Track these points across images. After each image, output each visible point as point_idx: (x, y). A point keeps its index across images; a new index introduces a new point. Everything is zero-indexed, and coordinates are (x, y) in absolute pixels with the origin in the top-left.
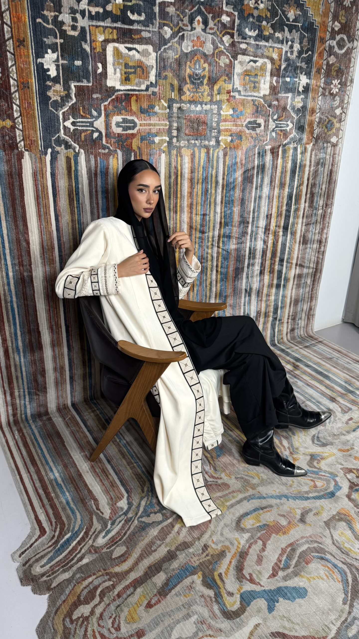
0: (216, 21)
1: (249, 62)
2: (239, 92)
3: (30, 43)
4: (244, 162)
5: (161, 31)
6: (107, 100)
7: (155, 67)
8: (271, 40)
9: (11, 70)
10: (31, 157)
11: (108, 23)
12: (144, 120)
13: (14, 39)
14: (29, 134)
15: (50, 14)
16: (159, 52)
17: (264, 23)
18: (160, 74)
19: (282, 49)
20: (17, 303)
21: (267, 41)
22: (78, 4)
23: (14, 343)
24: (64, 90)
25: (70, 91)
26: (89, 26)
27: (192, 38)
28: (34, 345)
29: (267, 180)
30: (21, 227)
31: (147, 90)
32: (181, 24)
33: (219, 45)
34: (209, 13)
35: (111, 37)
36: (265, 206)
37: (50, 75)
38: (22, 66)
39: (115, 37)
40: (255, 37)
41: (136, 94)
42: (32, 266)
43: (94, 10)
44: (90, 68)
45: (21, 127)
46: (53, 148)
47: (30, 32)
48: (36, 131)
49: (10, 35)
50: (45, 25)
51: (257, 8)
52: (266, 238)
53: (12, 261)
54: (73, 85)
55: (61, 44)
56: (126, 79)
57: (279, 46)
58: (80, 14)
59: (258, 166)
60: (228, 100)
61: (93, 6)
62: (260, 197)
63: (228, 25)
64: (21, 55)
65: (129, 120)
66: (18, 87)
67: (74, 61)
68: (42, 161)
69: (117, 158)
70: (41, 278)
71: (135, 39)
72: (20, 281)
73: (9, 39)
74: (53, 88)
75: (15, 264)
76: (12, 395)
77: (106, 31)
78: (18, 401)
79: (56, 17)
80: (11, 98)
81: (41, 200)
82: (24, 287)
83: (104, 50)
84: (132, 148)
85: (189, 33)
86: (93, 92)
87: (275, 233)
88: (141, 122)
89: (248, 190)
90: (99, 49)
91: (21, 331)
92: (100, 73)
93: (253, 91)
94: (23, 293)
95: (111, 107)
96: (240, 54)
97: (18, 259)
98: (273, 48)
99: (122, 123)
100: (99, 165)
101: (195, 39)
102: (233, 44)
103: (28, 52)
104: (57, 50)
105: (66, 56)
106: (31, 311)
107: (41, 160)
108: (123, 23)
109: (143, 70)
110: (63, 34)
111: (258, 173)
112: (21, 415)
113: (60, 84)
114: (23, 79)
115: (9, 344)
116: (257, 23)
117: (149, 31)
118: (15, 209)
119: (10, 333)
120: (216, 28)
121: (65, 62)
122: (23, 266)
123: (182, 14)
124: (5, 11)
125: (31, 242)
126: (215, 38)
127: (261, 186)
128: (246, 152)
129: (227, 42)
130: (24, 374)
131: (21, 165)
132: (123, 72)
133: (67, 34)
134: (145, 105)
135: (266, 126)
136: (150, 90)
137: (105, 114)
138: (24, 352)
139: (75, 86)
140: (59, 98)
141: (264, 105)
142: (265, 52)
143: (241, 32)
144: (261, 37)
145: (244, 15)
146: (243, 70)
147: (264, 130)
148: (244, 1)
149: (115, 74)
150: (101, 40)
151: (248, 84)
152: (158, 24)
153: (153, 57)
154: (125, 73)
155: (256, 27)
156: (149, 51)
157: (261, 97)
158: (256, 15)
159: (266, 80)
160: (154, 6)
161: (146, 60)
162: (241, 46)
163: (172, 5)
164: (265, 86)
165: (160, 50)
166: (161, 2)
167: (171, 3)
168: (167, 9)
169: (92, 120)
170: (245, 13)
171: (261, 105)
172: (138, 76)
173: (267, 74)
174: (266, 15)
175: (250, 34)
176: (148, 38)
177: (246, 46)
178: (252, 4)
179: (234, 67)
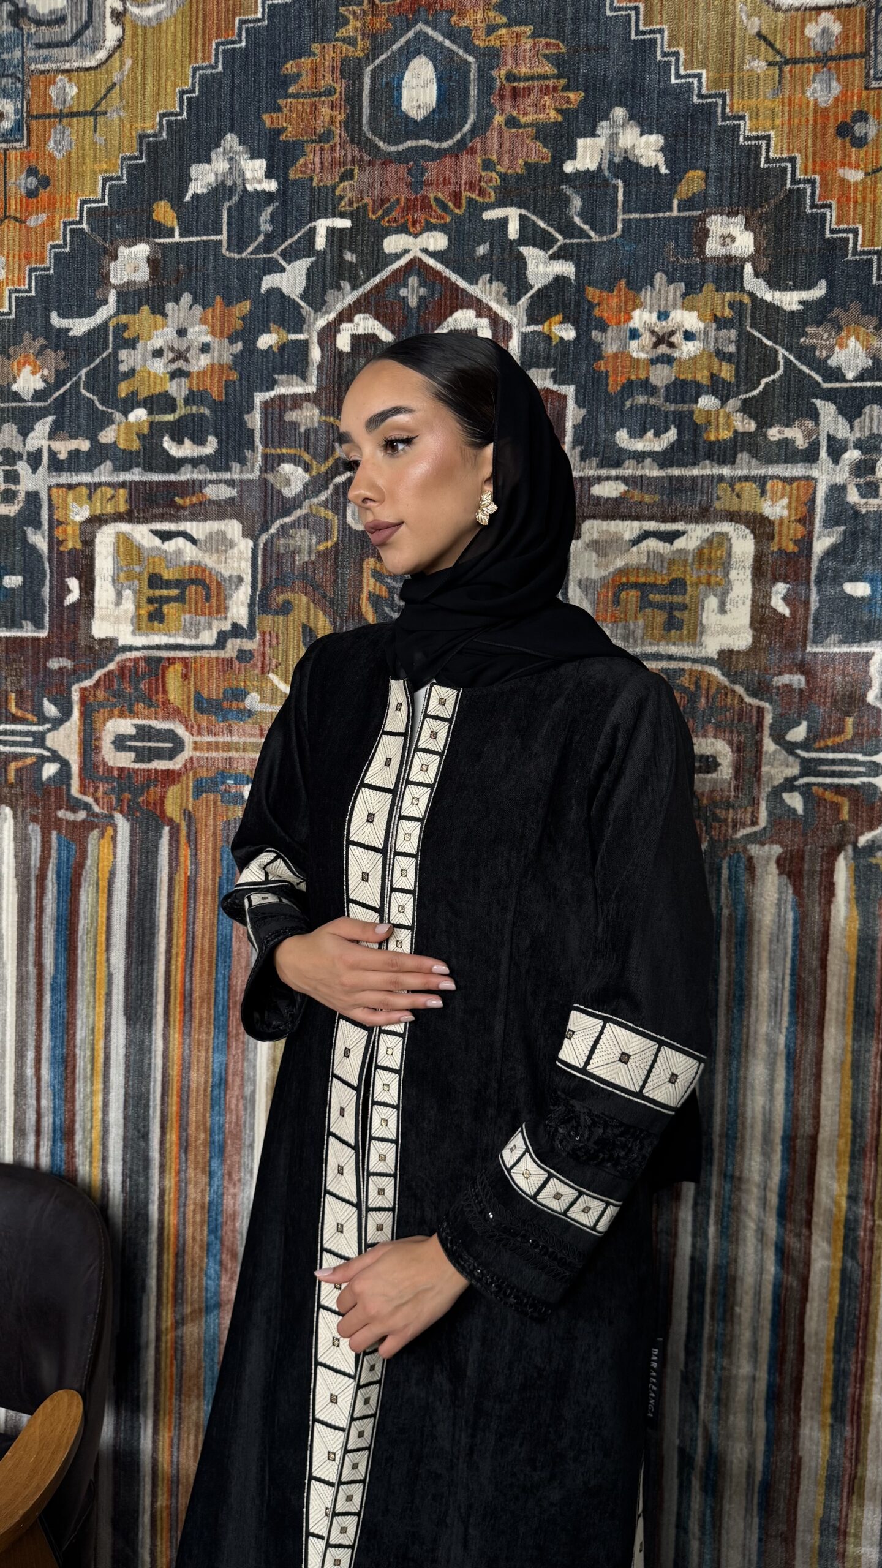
1: (636, 542)
5: (270, 477)
6: (92, 673)
7: (248, 578)
8: (743, 457)
11: (104, 473)
12: (210, 732)
16: (264, 537)
17: (707, 402)
18: (264, 597)
21: (727, 460)
22: (24, 441)
26: (50, 488)
31: (221, 641)
35: (109, 509)
39: (123, 508)
40: (666, 453)
41: (184, 659)
43: (63, 448)
44: (46, 591)
51: (668, 360)
56: (154, 618)
57: (797, 470)
58: (28, 461)
61: (63, 439)
65: (159, 732)
67: (1, 577)
69: (114, 839)
71: (184, 508)
77: (98, 495)
83: (89, 543)
84: (163, 812)
86: (48, 655)
88: (198, 739)
90: (72, 543)
92: (73, 606)
93: (663, 637)
95: (101, 694)
96: (594, 517)
98: (762, 481)
99: (133, 738)
100: (54, 854)
108: (148, 468)
109: (207, 588)
116: (672, 407)
117: (231, 483)
132: (144, 599)
134: (213, 690)
135: (748, 769)
136: (229, 645)
137: (82, 713)
141: (726, 687)
142: (718, 498)
143: (596, 444)
144: (695, 449)
145: (606, 390)
146: (611, 569)
147: (733, 783)
148: (600, 345)
149: (118, 603)
150: (79, 518)
151: (636, 618)
152: (260, 459)
153: (240, 552)
154: (150, 600)
155: (666, 422)
156: (229, 536)
157: (708, 661)
158: (665, 382)
159: (732, 595)
160: (248, 413)
161: (219, 562)
162: (597, 490)
163: (309, 401)
164: (725, 620)
165: (267, 530)
166: (272, 399)
167: (307, 397)
168: (292, 416)
169: (41, 728)
170: (611, 381)
171: (708, 690)
172: (190, 608)
173: (733, 574)
174: (712, 375)
175: (639, 445)
176: (225, 501)
177: (622, 488)
178: (638, 350)
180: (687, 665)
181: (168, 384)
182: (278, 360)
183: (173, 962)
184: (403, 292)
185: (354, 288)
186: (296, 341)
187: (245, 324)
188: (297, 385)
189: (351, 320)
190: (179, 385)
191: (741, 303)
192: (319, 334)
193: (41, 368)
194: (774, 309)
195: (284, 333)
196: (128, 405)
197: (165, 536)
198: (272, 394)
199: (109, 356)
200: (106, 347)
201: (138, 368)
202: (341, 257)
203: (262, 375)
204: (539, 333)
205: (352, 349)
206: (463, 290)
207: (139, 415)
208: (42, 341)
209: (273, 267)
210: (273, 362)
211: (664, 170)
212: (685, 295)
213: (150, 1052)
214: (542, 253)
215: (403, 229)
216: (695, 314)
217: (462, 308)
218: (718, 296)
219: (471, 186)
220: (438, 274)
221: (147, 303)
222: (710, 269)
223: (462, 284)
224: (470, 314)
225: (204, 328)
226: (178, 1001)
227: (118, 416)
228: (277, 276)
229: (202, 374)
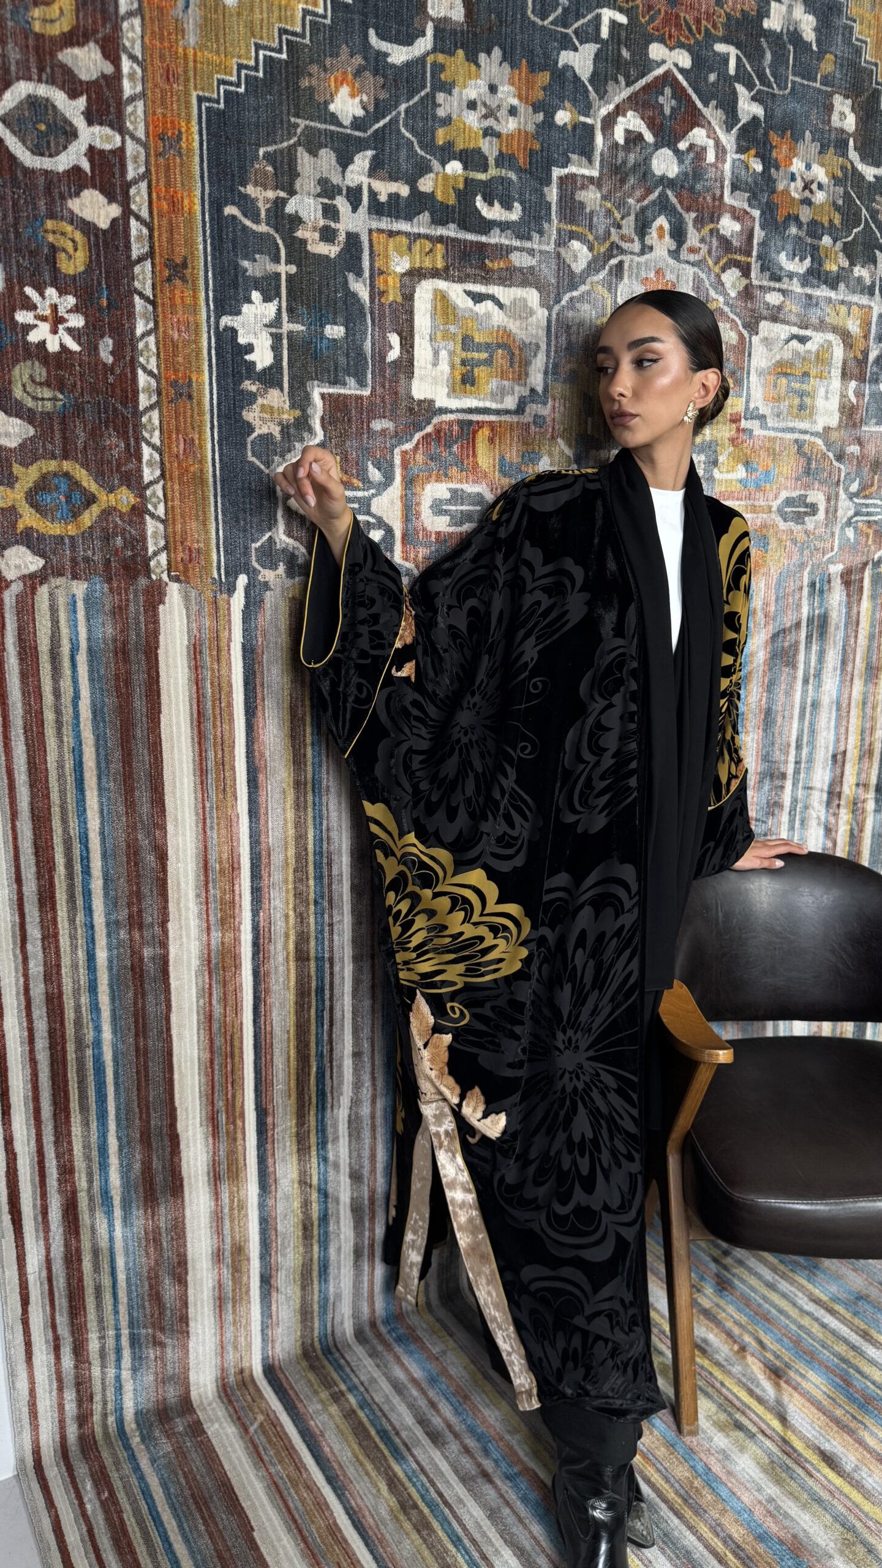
0: (706, 231)
1: (787, 341)
2: (762, 418)
3: (202, 273)
4: (773, 609)
5: (562, 250)
6: (412, 436)
7: (544, 347)
8: (842, 286)
9: (141, 345)
10: (186, 598)
11: (421, 225)
13: (157, 260)
14: (184, 532)
15: (262, 195)
16: (556, 308)
17: (826, 240)
18: (555, 366)
19: (870, 308)
20: (114, 1046)
21: (834, 287)
22: (343, 172)
23: (96, 1177)
24: (293, 406)
25: (310, 411)
26: (370, 231)
27: (643, 274)
28: (159, 1179)
29: (833, 657)
30: (145, 809)
31: (520, 410)
32: (615, 237)
33: (713, 294)
34: (688, 209)
35: (428, 264)
36: (828, 728)
37: (253, 364)
38: (176, 336)
39: (440, 264)
40: (804, 275)
41: (490, 423)
42: (170, 925)
43: (385, 189)
44: (368, 345)
45: (161, 511)
46: (252, 573)
47: (205, 241)
48: (205, 523)
49: (146, 249)
50: (248, 223)
51: (807, 202)
52: (832, 820)
53: (107, 914)
54: (317, 392)
55: (290, 278)
56: (466, 381)
57: (864, 300)
58: (348, 197)
59: (810, 621)
60: (732, 440)
61: (383, 179)
62: (815, 705)
63: (736, 243)
64: (173, 305)
65: (469, 493)
66: (159, 394)
67: (322, 326)
68: (218, 611)
70: (195, 963)
71: (493, 271)
72: (129, 975)
73: (140, 260)
74: (260, 401)
75: (117, 923)
76: (79, 1350)
77: (417, 247)
78: (96, 1371)
79: (280, 203)
80: (138, 427)
81: (209, 725)
82: (141, 993)
83: (409, 298)
85: (636, 259)
86: (372, 415)
87: (855, 804)
89: (783, 687)
90: (393, 295)
91: (119, 1138)
92: (394, 362)
93: (797, 416)
94: (136, 1015)
95: (420, 457)
96: (765, 319)
97: (129, 905)
98: (849, 305)
99: (449, 502)
101: (652, 275)
102: (747, 293)
103: (195, 297)
104: (278, 295)
105: (302, 310)
106: (155, 1069)
107: (217, 609)
108: (464, 226)
109: (511, 352)
110: (297, 251)
111: (809, 637)
112: (105, 1416)
113: (282, 390)
114: (176, 371)
115: (82, 1183)
116: (809, 240)
117: (531, 252)
118: (130, 754)
119: (87, 1146)
120: (704, 248)
121: (298, 327)
122: (141, 927)
123: (618, 208)
124: (135, 181)
125: (170, 852)
126: (703, 276)
127: (818, 675)
128: (779, 583)
129: (734, 286)
130: (121, 1277)
131: (156, 622)
132: (458, 361)
133: (307, 252)
134: (513, 452)
135: (832, 512)
136: (528, 410)
137: (404, 478)
138: (126, 1206)
139: (323, 396)
140: (278, 429)
141: (824, 454)
142: (828, 315)
143: (769, 262)
144: (819, 276)
145: (777, 218)
146: (773, 361)
147: (824, 521)
148: (775, 181)
149: (435, 364)
150: (400, 270)
151: (784, 400)
152: (555, 232)
153: (538, 321)
154: (463, 362)
155: (806, 250)
156: (530, 304)
157: (816, 434)
158: (807, 220)
159: (831, 387)
160: (547, 186)
161: (521, 328)
163: (593, 184)
164: (827, 404)
165: (559, 301)
166: (566, 176)
167: (591, 179)
168: (580, 196)
169: (366, 494)
170: (779, 212)
171: (817, 455)
172: (497, 372)
173: (833, 372)
174: (830, 220)
175: (791, 267)
176: (527, 270)
177: (781, 298)
178: (795, 190)
179: (750, 355)
180: (807, 437)
181: (481, 141)
182: (571, 139)
184: (661, 100)
185: (628, 84)
186: (584, 124)
187: (545, 95)
188: (585, 167)
189: (625, 115)
190: (491, 143)
191: (846, 168)
192: (602, 122)
193: (360, 91)
194: (861, 177)
195: (575, 113)
196: (446, 153)
197: (478, 298)
198: (566, 171)
199: (427, 95)
200: (424, 87)
201: (454, 117)
202: (619, 51)
203: (558, 150)
204: (743, 162)
205: (625, 142)
206: (699, 110)
207: (455, 167)
208: (358, 60)
209: (567, 44)
210: (567, 139)
211: (815, 48)
212: (820, 153)
214: (747, 92)
215: (662, 41)
216: (824, 170)
217: (698, 126)
218: (836, 159)
219: (709, 17)
220: (683, 89)
221: (462, 47)
222: (833, 136)
223: (699, 104)
224: (704, 133)
225: (512, 89)
227: (436, 164)
228: (572, 53)
229: (511, 136)
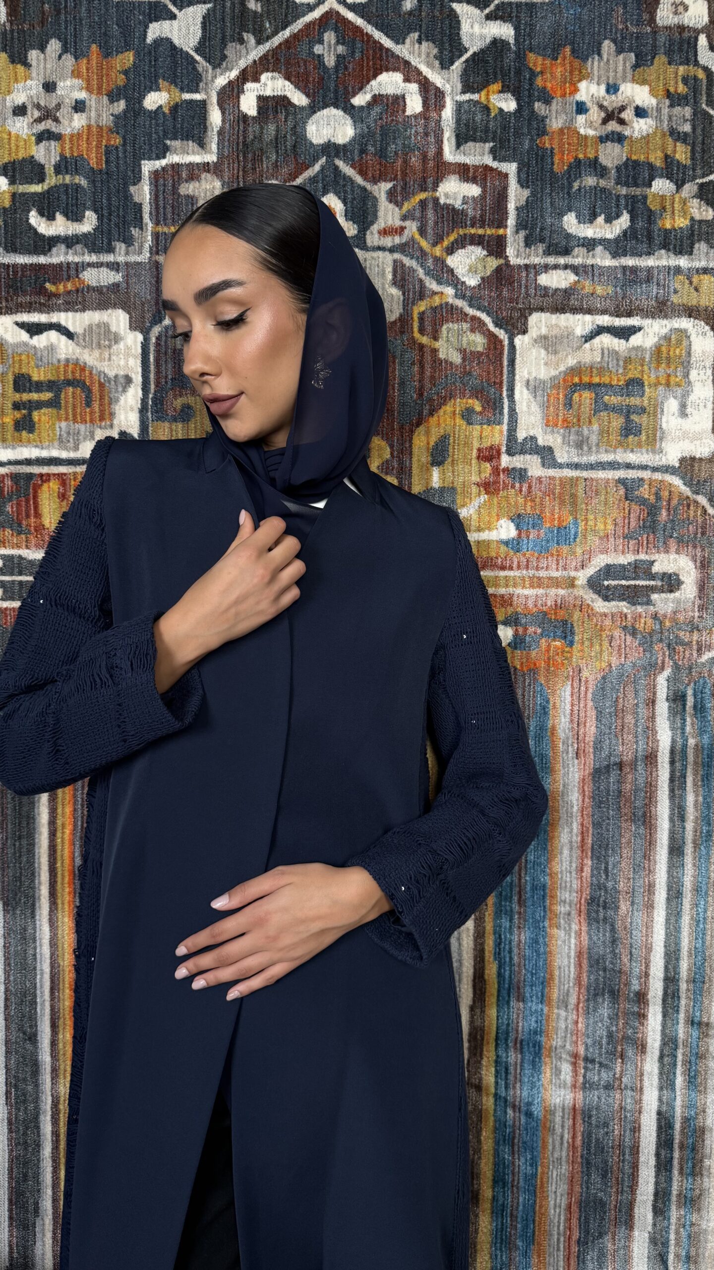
0: (412, 203)
1: (589, 338)
2: (546, 455)
4: (592, 730)
7: (138, 379)
8: (701, 247)
16: (156, 330)
17: (661, 186)
18: (159, 401)
21: (684, 250)
33: (433, 286)
34: (375, 181)
40: (618, 240)
41: (60, 476)
51: (619, 138)
56: (22, 427)
60: (488, 486)
63: (472, 212)
65: (32, 563)
71: (56, 295)
89: (628, 853)
93: (620, 444)
96: (542, 310)
102: (502, 278)
108: (12, 248)
109: (88, 391)
116: (624, 191)
117: (114, 266)
120: (412, 227)
128: (602, 693)
129: (472, 270)
132: (9, 405)
135: (712, 587)
141: (688, 497)
142: (676, 292)
143: (542, 229)
144: (650, 238)
145: (552, 169)
146: (562, 368)
147: (698, 602)
148: (544, 119)
151: (590, 422)
152: (149, 238)
153: (128, 348)
154: (16, 406)
155: (618, 206)
156: (113, 329)
157: (667, 469)
158: (616, 163)
159: (692, 398)
160: (135, 184)
161: (102, 359)
162: (544, 280)
163: (208, 171)
164: (687, 424)
165: (160, 321)
166: (163, 169)
167: (205, 167)
168: (188, 189)
170: (556, 160)
171: (669, 501)
172: (67, 414)
173: (693, 375)
174: (667, 157)
175: (589, 232)
176: (108, 288)
177: (572, 278)
178: (586, 125)
179: (512, 362)
180: (646, 475)
181: (34, 148)
182: (169, 124)
183: (59, 834)
184: (318, 49)
185: (259, 42)
186: (191, 101)
187: (128, 79)
188: (194, 153)
189: (257, 80)
190: (48, 150)
191: (695, 78)
192: (219, 94)
195: (176, 92)
198: (164, 162)
203: (150, 139)
204: (477, 103)
205: (259, 113)
206: (388, 50)
209: (161, 13)
210: (163, 124)
212: (635, 67)
213: (34, 941)
214: (477, 12)
216: (646, 88)
217: (387, 70)
218: (671, 69)
220: (358, 29)
222: (662, 39)
223: (387, 43)
224: (398, 77)
225: (77, 82)
226: (66, 880)
228: (166, 24)
229: (76, 137)
